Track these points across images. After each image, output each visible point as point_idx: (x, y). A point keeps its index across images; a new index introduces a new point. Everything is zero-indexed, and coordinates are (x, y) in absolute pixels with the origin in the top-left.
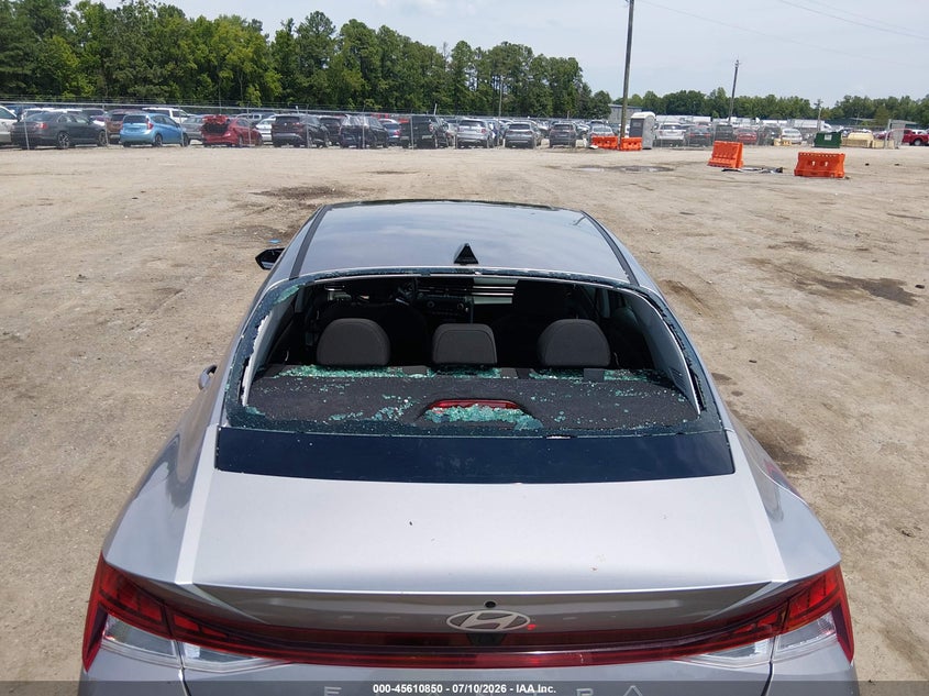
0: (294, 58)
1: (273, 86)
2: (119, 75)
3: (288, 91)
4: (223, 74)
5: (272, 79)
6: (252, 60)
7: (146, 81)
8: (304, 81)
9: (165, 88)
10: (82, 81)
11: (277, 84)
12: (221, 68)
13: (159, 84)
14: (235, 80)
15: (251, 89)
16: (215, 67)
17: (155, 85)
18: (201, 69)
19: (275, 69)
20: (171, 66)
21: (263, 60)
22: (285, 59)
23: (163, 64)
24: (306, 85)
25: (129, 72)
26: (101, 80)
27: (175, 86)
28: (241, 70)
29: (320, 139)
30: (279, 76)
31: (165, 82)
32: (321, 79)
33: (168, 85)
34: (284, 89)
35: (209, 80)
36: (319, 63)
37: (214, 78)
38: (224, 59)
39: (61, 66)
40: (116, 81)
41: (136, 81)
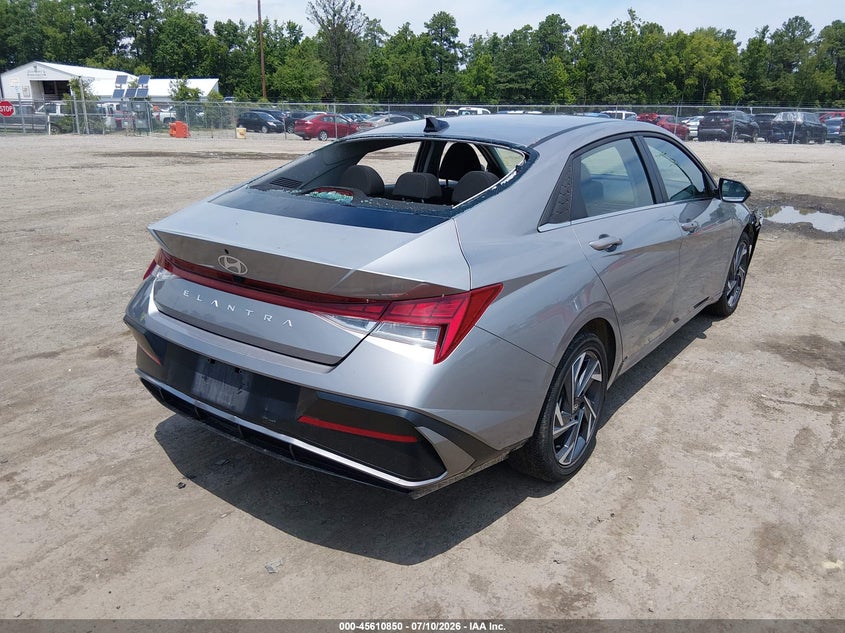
0: (762, 64)
1: (735, 91)
2: (597, 87)
3: (751, 94)
4: (688, 82)
5: (736, 85)
6: (720, 68)
7: (619, 90)
8: (768, 84)
9: (634, 96)
10: (568, 92)
11: (740, 89)
12: (688, 75)
13: (629, 93)
14: (699, 87)
15: (713, 94)
16: (683, 76)
17: (625, 93)
18: (669, 78)
19: (741, 74)
20: (643, 76)
21: (731, 67)
22: (753, 66)
23: (636, 75)
24: (771, 88)
25: (606, 84)
26: (582, 91)
27: (643, 94)
28: (707, 77)
29: (747, 134)
30: (743, 81)
31: (635, 90)
32: (788, 82)
33: (638, 93)
34: (747, 93)
35: (675, 87)
36: (789, 66)
37: (680, 85)
38: (692, 67)
39: (554, 80)
40: (595, 91)
41: (611, 90)
